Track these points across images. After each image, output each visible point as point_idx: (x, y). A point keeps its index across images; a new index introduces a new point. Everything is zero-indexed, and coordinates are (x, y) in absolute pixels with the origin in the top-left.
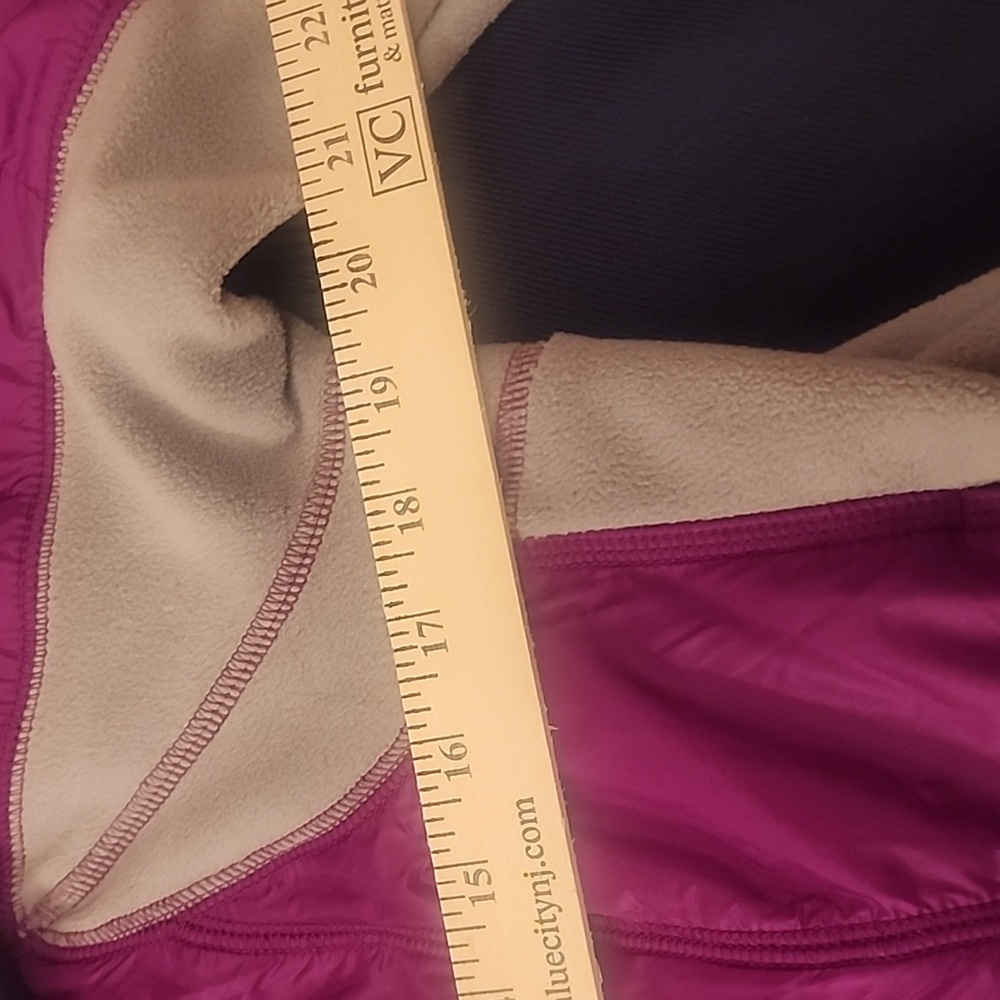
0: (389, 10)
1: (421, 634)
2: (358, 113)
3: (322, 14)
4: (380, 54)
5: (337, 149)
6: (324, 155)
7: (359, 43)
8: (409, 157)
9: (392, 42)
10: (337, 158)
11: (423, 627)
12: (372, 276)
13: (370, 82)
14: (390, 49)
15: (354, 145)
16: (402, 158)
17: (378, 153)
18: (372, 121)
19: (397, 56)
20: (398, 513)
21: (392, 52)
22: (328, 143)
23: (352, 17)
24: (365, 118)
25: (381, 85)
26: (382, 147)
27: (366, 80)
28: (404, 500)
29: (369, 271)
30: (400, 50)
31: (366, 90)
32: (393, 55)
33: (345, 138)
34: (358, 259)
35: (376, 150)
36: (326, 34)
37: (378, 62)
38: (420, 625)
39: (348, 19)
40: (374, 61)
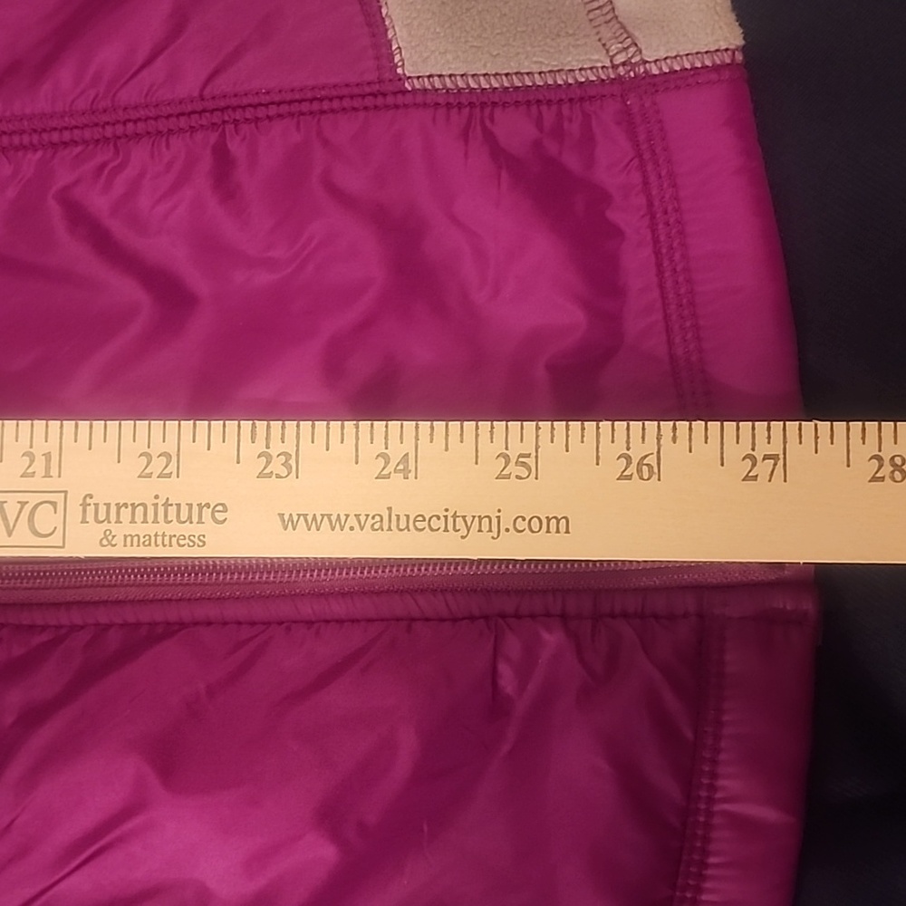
0: (150, 545)
2: (66, 492)
3: (169, 475)
4: (113, 527)
5: (39, 465)
6: (40, 448)
7: (130, 508)
8: (10, 534)
9: (119, 540)
10: (32, 461)
13: (91, 510)
14: (114, 537)
15: (38, 483)
16: (11, 525)
17: (23, 504)
18: (54, 504)
19: (105, 542)
21: (110, 538)
22: (48, 456)
23: (156, 505)
24: (59, 498)
25: (84, 521)
26: (28, 508)
27: (94, 507)
30: (109, 546)
31: (85, 505)
32: (108, 538)
33: (48, 475)
35: (27, 502)
36: (150, 475)
37: (106, 522)
39: (156, 501)
40: (108, 519)
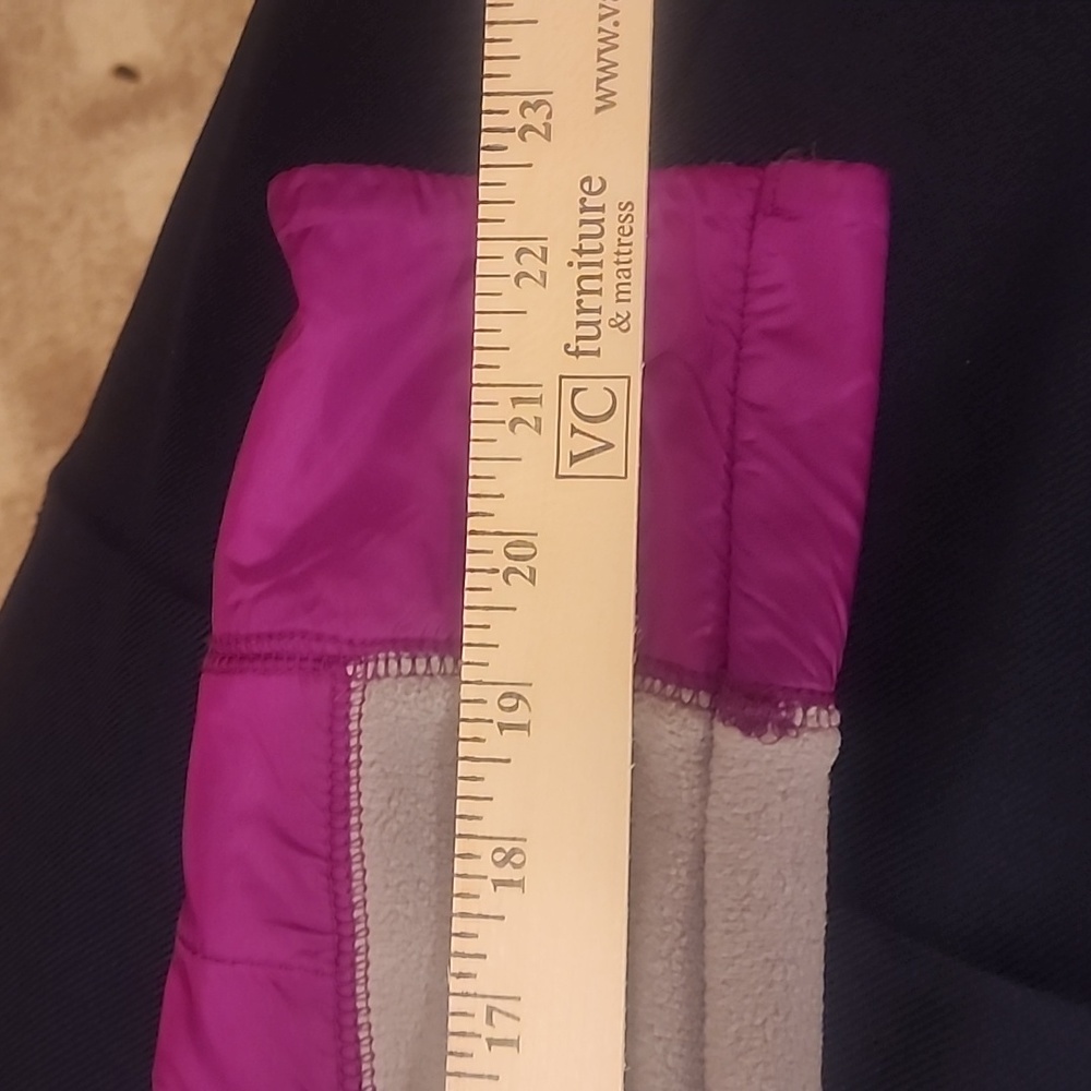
0: (628, 270)
1: (489, 1020)
2: (561, 377)
3: (544, 250)
4: (605, 317)
5: (523, 411)
6: (506, 412)
7: (582, 297)
8: (612, 446)
9: (623, 309)
10: (522, 421)
11: (495, 1014)
12: (533, 571)
13: (584, 345)
14: (618, 315)
15: (547, 411)
16: (603, 444)
17: (574, 430)
18: (575, 391)
19: (624, 326)
20: (495, 863)
21: (619, 320)
22: (516, 401)
23: (581, 265)
24: (568, 385)
25: (597, 353)
26: (581, 425)
27: (580, 342)
28: (507, 850)
29: (530, 563)
30: (630, 320)
31: (577, 353)
32: (620, 324)
33: (539, 401)
34: (521, 547)
35: (572, 426)
36: (544, 274)
37: (600, 326)
38: (490, 1010)
39: (575, 265)
40: (596, 324)
